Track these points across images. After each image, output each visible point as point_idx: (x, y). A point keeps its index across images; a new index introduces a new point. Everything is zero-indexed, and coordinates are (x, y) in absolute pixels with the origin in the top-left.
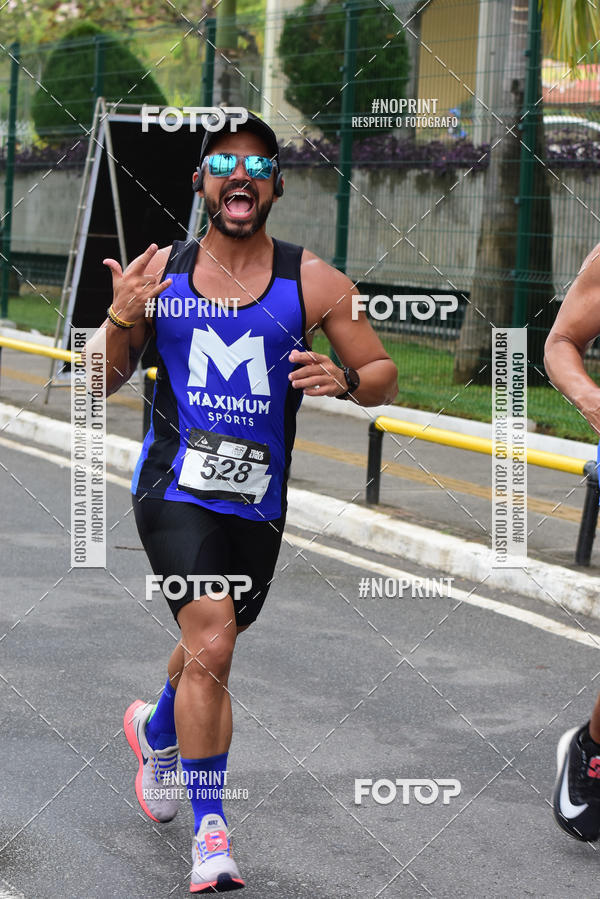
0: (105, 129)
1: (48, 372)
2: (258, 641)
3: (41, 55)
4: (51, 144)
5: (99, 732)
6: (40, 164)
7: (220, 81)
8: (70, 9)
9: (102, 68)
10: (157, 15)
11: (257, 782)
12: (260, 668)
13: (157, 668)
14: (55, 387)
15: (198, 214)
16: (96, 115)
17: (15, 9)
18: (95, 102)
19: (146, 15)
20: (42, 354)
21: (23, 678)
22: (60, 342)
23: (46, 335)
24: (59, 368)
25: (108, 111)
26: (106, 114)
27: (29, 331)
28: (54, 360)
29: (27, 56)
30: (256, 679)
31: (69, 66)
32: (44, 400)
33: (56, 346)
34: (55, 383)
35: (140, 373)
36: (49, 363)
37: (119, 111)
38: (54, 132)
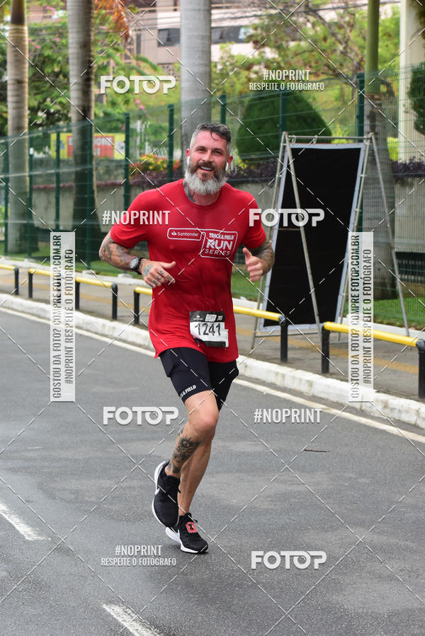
0: (289, 154)
1: (253, 326)
2: (407, 515)
3: (242, 103)
4: (249, 165)
5: (296, 583)
6: (243, 179)
7: (368, 117)
8: (260, 69)
9: (284, 111)
10: (321, 71)
11: (409, 617)
12: (409, 534)
13: (336, 536)
14: (258, 337)
15: (356, 212)
16: (282, 144)
17: (222, 70)
18: (281, 135)
19: (314, 71)
20: (249, 314)
21: (241, 545)
22: (261, 305)
23: (251, 300)
24: (260, 323)
25: (291, 142)
26: (289, 143)
27: (239, 298)
28: (257, 318)
29: (231, 103)
30: (407, 543)
31: (261, 110)
32: (251, 346)
33: (258, 308)
34: (258, 334)
35: (319, 326)
36: (254, 320)
37: (298, 141)
38: (253, 157)
